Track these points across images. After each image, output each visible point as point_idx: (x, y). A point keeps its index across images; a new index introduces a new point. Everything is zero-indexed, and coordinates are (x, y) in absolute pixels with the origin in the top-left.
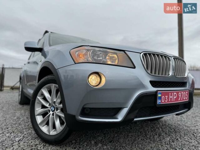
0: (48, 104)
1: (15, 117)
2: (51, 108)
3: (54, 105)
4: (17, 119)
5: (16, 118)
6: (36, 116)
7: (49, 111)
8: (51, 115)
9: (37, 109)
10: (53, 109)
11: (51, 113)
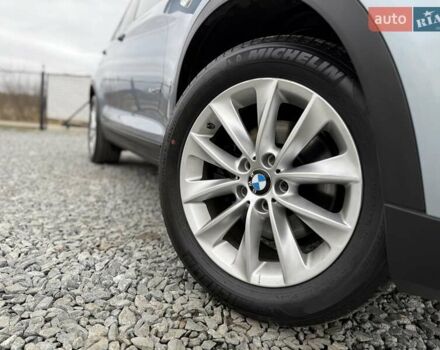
0: (238, 163)
1: (89, 195)
2: (250, 179)
3: (265, 168)
4: (97, 202)
5: (92, 199)
6: (185, 206)
7: (242, 190)
8: (251, 207)
9: (187, 180)
10: (262, 185)
11: (252, 198)
